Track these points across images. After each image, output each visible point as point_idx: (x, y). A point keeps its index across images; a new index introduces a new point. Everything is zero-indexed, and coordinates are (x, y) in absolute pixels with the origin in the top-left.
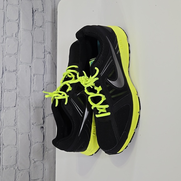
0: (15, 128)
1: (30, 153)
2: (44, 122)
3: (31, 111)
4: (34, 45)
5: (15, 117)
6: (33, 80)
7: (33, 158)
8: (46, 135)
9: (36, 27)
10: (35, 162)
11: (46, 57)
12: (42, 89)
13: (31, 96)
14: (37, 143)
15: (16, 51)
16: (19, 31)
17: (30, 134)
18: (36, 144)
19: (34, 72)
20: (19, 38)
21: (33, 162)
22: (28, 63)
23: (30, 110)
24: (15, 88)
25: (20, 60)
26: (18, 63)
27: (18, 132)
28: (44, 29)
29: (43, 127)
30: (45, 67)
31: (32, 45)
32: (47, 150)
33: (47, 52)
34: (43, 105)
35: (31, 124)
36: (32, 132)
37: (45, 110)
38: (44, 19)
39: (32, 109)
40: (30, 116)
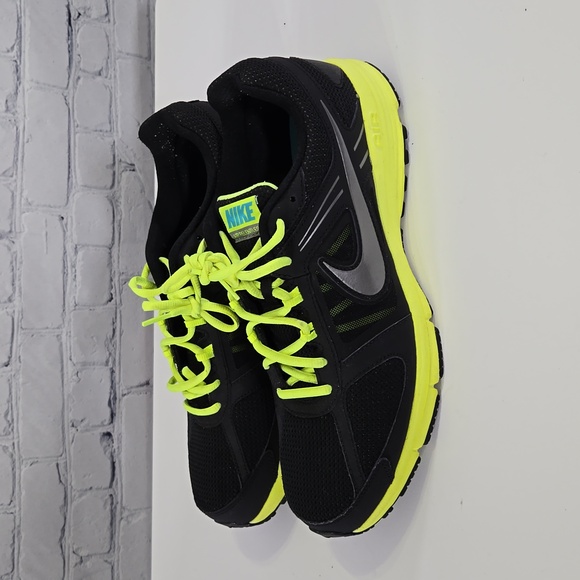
0: (9, 444)
1: (63, 530)
3: (65, 379)
4: (77, 138)
5: (8, 402)
6: (73, 266)
7: (75, 547)
9: (81, 74)
10: (82, 561)
11: (119, 183)
12: (106, 297)
13: (66, 323)
14: (89, 493)
15: (9, 164)
16: (20, 88)
17: (61, 462)
18: (84, 498)
19: (75, 236)
20: (20, 116)
21: (73, 559)
22: (55, 207)
23: (63, 375)
24: (6, 298)
25: (25, 194)
26: (17, 205)
27: (20, 457)
28: (113, 80)
29: (109, 434)
30: (117, 218)
31: (67, 138)
32: (124, 515)
33: (123, 165)
34: (110, 354)
35: (66, 426)
36: (72, 454)
37: (117, 374)
38: (111, 47)
39: (69, 369)
40: (63, 395)
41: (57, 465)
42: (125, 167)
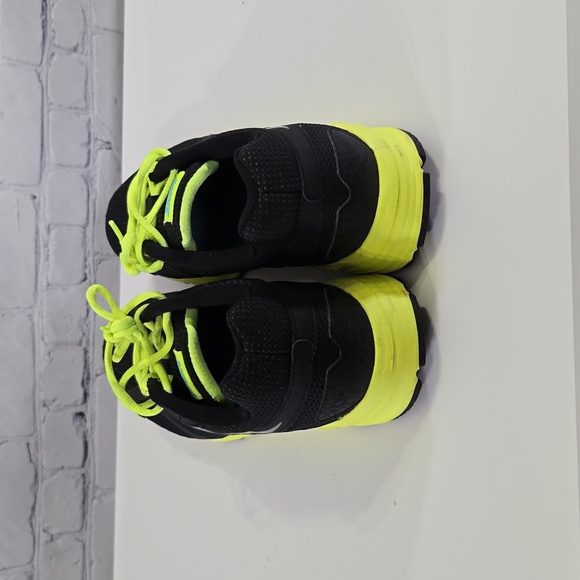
1: (33, 508)
2: (86, 395)
3: (37, 359)
4: (50, 116)
6: (46, 246)
7: (46, 525)
8: (96, 442)
9: (55, 50)
10: (52, 539)
11: (94, 161)
12: (80, 277)
13: (38, 303)
14: (60, 473)
17: (32, 442)
18: (55, 477)
19: (48, 215)
21: (44, 538)
22: (27, 186)
23: (34, 355)
28: (89, 56)
29: (81, 414)
30: (92, 197)
31: (40, 116)
32: (97, 493)
33: (99, 143)
34: (84, 334)
35: (37, 406)
36: (43, 434)
37: (90, 355)
38: (88, 22)
39: (41, 349)
40: (34, 375)
41: (28, 445)
42: (101, 145)
